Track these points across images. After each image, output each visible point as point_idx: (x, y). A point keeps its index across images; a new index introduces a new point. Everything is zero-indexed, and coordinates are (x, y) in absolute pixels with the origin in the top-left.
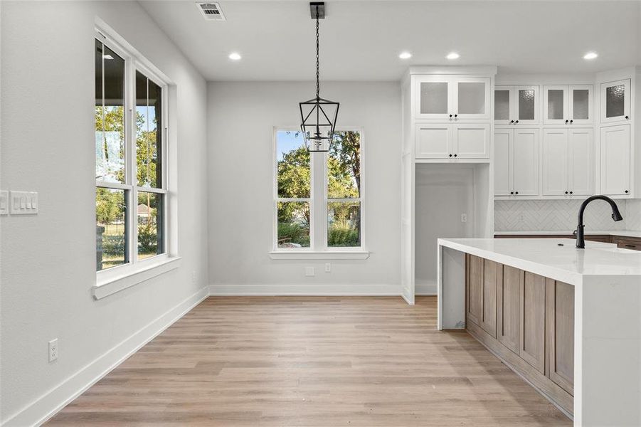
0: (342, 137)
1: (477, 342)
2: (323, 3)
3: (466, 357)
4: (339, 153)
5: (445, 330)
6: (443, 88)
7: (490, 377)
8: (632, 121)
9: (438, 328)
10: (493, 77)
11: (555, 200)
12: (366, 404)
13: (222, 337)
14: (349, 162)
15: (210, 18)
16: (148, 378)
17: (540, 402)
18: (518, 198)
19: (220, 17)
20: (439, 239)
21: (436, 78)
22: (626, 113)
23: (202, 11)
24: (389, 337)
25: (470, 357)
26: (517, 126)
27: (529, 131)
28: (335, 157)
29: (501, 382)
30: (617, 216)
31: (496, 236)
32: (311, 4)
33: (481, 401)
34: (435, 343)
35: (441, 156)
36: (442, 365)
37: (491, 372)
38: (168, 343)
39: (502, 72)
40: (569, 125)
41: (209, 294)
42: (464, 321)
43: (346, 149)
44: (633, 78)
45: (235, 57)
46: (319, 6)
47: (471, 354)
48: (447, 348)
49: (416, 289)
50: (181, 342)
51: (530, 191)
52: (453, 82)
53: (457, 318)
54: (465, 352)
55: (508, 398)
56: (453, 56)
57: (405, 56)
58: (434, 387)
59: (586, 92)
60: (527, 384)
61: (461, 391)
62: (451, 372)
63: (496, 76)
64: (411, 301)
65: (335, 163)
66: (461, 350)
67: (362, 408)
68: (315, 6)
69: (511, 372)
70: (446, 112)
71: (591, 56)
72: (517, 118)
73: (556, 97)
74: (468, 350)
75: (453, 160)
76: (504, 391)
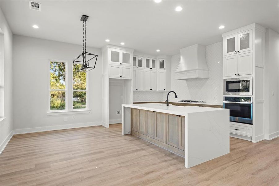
0: (58, 65)
1: (137, 137)
2: (88, 16)
3: (137, 142)
4: (57, 71)
5: (125, 135)
6: (118, 54)
7: (148, 147)
8: (166, 70)
9: (123, 134)
10: (133, 53)
11: (147, 92)
12: (119, 164)
13: (39, 152)
14: (62, 75)
15: (32, 8)
16: (12, 177)
17: (165, 151)
18: (138, 91)
19: (38, 10)
20: (123, 105)
21: (115, 50)
22: (164, 68)
23: (30, 4)
24: (109, 140)
25: (138, 142)
26: (138, 68)
27: (141, 70)
28: (55, 72)
29: (152, 147)
30: (176, 97)
31: (133, 103)
32: (83, 15)
33: (151, 154)
34: (125, 139)
35: (117, 76)
36: (133, 146)
37: (147, 145)
38: (9, 160)
39: (135, 51)
40: (151, 70)
41: (13, 134)
42: (130, 131)
43: (61, 70)
44: (166, 58)
45: (35, 27)
46: (86, 17)
47: (138, 141)
48: (130, 140)
49: (109, 122)
50: (17, 158)
51: (141, 89)
52: (121, 52)
53: (129, 130)
54: (136, 141)
55: (157, 152)
56: (123, 44)
57: (108, 41)
58: (135, 153)
59: (155, 61)
60: (159, 147)
61: (143, 153)
62: (137, 148)
63: (133, 52)
64: (107, 127)
65: (55, 75)
66: (134, 140)
67: (119, 165)
68: (84, 17)
69: (152, 144)
70: (119, 62)
71: (158, 51)
72: (138, 66)
73: (148, 61)
74: (136, 140)
75: (121, 78)
76: (154, 150)
